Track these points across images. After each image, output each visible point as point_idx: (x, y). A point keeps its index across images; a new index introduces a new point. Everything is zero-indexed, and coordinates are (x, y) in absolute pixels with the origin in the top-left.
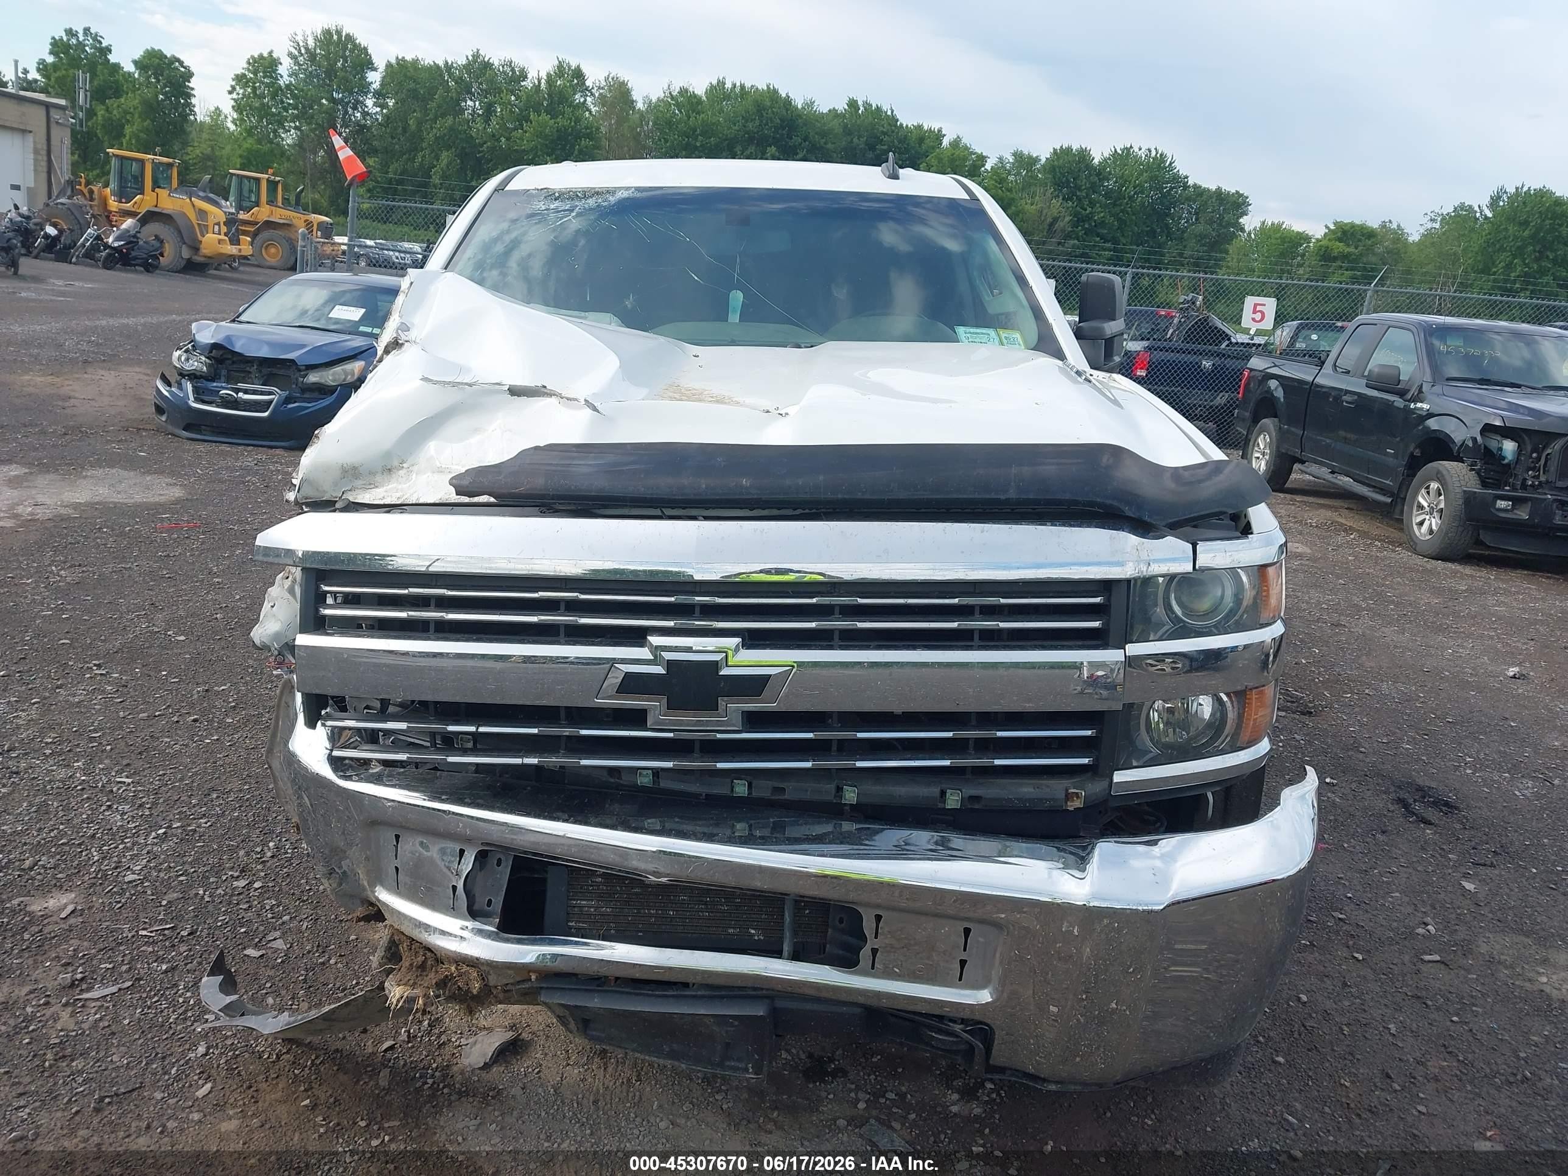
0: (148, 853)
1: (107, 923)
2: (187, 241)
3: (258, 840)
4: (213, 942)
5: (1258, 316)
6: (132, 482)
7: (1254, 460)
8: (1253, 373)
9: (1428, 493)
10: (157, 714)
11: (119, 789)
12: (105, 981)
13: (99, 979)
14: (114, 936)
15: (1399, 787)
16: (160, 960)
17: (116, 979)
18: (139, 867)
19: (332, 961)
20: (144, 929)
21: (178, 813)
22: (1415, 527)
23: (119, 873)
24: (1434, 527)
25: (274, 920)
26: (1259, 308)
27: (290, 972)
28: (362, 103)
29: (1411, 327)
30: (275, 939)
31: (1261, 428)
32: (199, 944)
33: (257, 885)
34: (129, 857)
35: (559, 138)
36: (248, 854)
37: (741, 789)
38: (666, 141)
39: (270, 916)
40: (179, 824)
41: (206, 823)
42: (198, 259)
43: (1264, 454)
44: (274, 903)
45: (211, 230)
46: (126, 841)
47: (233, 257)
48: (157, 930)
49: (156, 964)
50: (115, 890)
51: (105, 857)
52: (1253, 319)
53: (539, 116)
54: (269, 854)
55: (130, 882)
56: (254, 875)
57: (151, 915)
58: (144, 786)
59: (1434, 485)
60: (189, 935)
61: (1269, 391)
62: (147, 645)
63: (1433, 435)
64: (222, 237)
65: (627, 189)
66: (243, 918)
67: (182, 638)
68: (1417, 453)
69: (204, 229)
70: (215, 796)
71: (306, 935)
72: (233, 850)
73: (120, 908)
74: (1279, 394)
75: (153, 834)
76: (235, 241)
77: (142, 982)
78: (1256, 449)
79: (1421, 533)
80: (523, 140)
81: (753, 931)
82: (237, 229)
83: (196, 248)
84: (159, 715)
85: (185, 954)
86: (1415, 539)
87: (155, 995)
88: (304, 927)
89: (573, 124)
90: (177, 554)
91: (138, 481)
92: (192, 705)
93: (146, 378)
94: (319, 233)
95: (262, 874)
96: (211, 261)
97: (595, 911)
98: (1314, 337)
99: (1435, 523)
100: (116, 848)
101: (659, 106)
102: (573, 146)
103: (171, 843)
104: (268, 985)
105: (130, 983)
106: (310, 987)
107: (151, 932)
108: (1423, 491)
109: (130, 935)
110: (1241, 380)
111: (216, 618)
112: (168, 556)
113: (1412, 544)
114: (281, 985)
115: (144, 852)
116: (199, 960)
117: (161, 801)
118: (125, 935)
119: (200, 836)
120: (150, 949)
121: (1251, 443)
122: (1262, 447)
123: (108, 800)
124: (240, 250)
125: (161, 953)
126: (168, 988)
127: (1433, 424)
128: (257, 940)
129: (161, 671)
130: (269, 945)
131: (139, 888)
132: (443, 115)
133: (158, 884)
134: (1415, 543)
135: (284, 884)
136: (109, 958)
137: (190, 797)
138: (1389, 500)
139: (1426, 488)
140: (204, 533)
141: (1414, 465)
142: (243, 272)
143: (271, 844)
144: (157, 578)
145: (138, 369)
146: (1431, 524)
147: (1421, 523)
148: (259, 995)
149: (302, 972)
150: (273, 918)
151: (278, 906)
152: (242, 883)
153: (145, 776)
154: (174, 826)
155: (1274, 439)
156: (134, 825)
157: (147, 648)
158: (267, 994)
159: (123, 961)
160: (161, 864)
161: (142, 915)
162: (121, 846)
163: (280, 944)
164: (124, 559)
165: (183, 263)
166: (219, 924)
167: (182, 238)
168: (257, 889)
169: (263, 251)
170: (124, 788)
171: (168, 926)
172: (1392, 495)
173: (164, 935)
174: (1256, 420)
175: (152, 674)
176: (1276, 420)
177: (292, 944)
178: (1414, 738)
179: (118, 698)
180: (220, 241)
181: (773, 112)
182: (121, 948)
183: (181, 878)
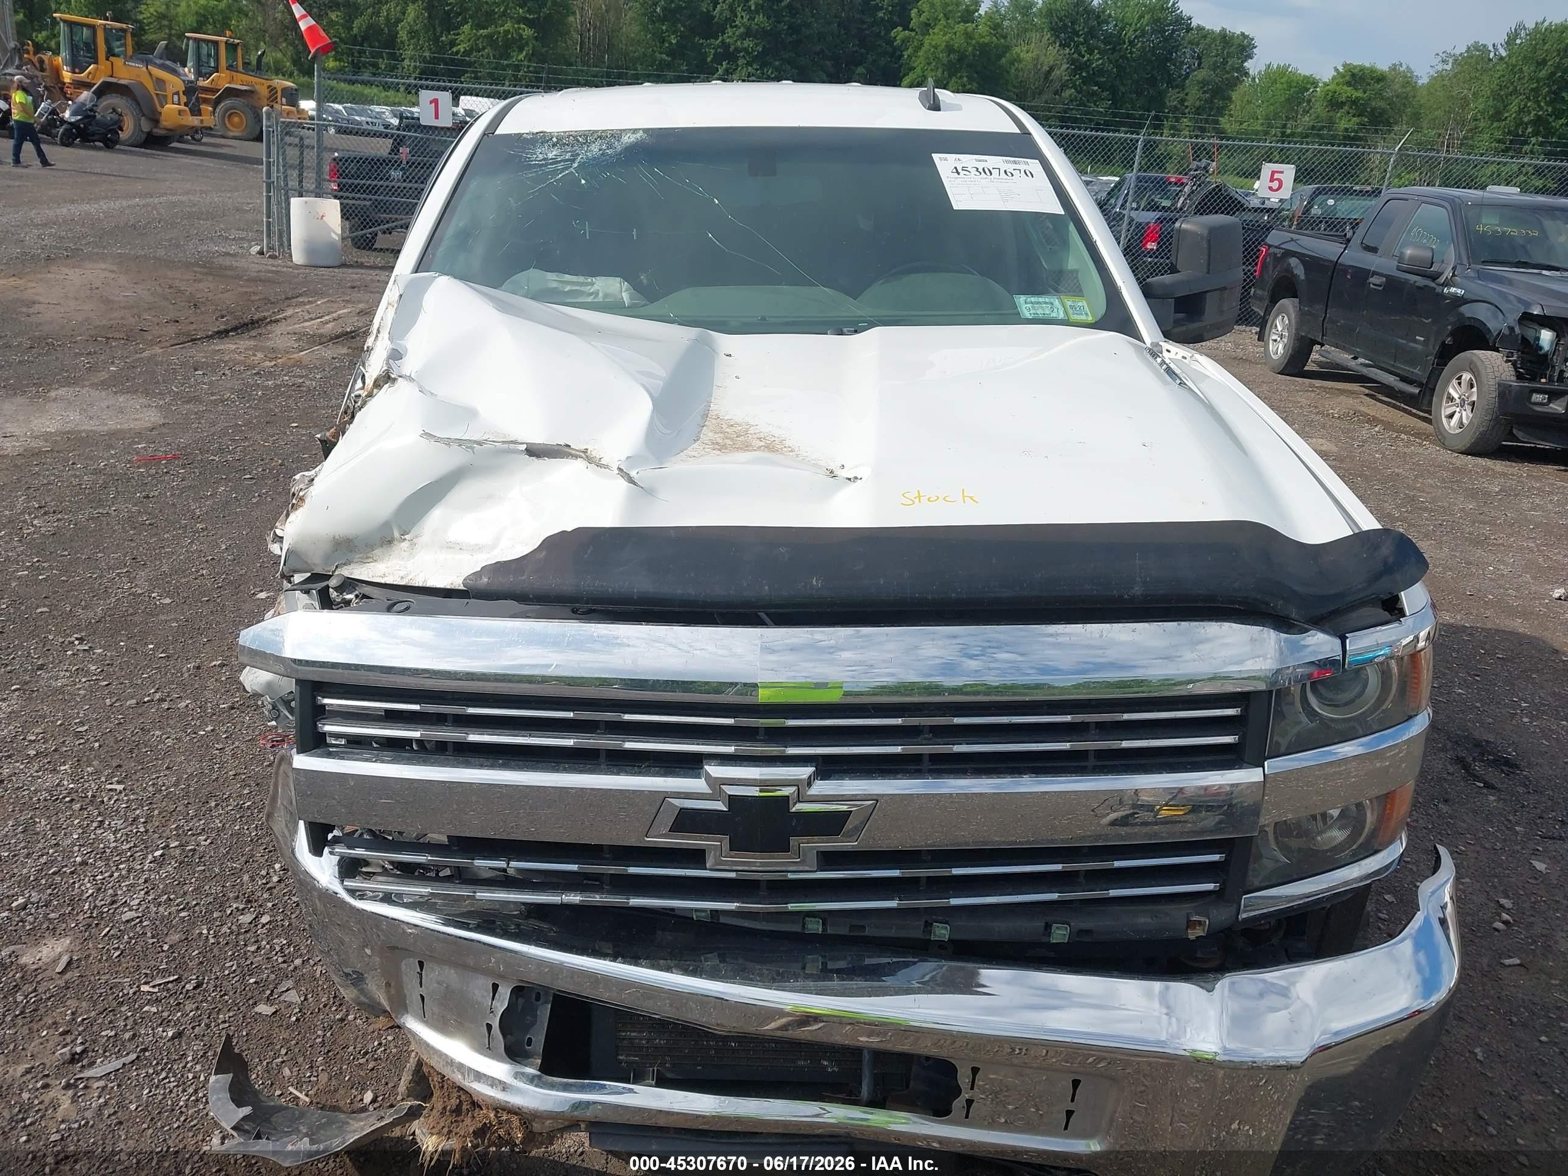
0: (146, 881)
1: (107, 977)
2: (146, 113)
3: (262, 860)
4: (221, 996)
5: (1275, 185)
6: (104, 405)
7: (1271, 342)
8: (1272, 250)
9: (1460, 384)
10: (146, 699)
11: (110, 799)
12: (107, 1054)
13: (101, 1051)
14: (114, 993)
15: (1456, 743)
16: (165, 1023)
17: (119, 1051)
18: (137, 902)
19: (351, 1017)
20: (146, 983)
21: (176, 829)
22: (1444, 420)
23: (116, 909)
24: (1465, 421)
25: (285, 965)
26: (1276, 176)
27: (306, 1033)
29: (1443, 203)
30: (288, 990)
31: (1279, 309)
32: (206, 1001)
33: (265, 919)
34: (125, 889)
36: (252, 878)
37: (815, 927)
39: (280, 960)
40: (177, 843)
41: (206, 840)
42: (158, 132)
43: (1281, 336)
44: (285, 942)
45: (169, 99)
46: (121, 866)
47: (195, 130)
48: (160, 984)
49: (161, 1029)
50: (112, 932)
51: (100, 889)
52: (1271, 188)
54: (275, 879)
55: (128, 921)
56: (261, 906)
57: (153, 963)
58: (137, 794)
59: (1466, 376)
60: (195, 988)
61: (1289, 270)
62: (131, 611)
63: (1467, 323)
64: (183, 107)
65: (635, 131)
66: (252, 963)
67: (168, 601)
68: (1449, 340)
69: (163, 100)
70: (213, 804)
71: (320, 983)
72: (236, 873)
73: (119, 956)
74: (1300, 271)
75: (150, 857)
76: (196, 111)
77: (147, 1054)
78: (1274, 331)
79: (1451, 426)
81: (825, 1063)
82: (197, 98)
83: (155, 120)
84: (148, 701)
85: (191, 1014)
86: (1442, 431)
87: (162, 1070)
88: (318, 972)
90: (156, 493)
91: (110, 403)
92: (183, 685)
93: (113, 275)
94: (284, 100)
95: (270, 905)
96: (170, 134)
97: (647, 1043)
98: (1331, 202)
99: (1466, 415)
100: (111, 876)
103: (169, 868)
104: (283, 1051)
105: (133, 1056)
106: (329, 1051)
107: (154, 987)
108: (1455, 382)
109: (131, 992)
110: (1258, 257)
111: (203, 575)
112: (147, 497)
113: (1441, 438)
114: (297, 1050)
115: (141, 881)
116: (207, 1021)
117: (156, 812)
118: (125, 992)
119: (200, 858)
120: (154, 1009)
121: (1268, 326)
122: (1280, 328)
123: (100, 814)
124: (202, 121)
125: (165, 1014)
126: (175, 1060)
127: (1466, 310)
128: (268, 992)
129: (146, 644)
130: (282, 998)
131: (138, 929)
133: (157, 922)
134: (1445, 438)
135: (293, 916)
136: (110, 1023)
137: (186, 806)
138: (1417, 391)
139: (1457, 379)
140: (184, 466)
141: (1445, 355)
142: (205, 144)
143: (277, 866)
144: (137, 525)
145: (103, 266)
146: (1461, 416)
147: (1451, 416)
148: (274, 1065)
149: (319, 1032)
150: (284, 962)
151: (289, 946)
152: (246, 919)
153: (138, 780)
154: (171, 846)
155: (1293, 322)
156: (128, 846)
157: (131, 615)
158: (283, 1062)
159: (126, 1025)
160: (160, 896)
161: (143, 964)
162: (116, 875)
163: (293, 997)
164: (100, 503)
165: (144, 136)
166: (227, 972)
167: (141, 110)
168: (264, 926)
169: (226, 119)
170: (116, 797)
171: (172, 978)
172: (1420, 385)
173: (168, 990)
174: (1274, 301)
175: (138, 647)
176: (1296, 300)
177: (306, 996)
178: (1465, 681)
179: (104, 680)
180: (180, 112)
182: (123, 1009)
183: (183, 914)
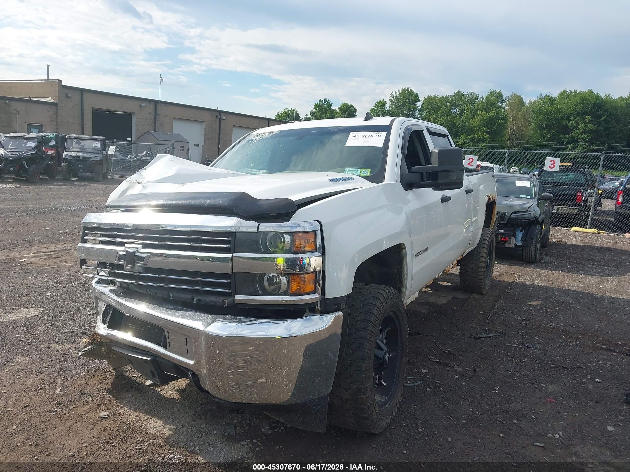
28: (414, 114)
35: (490, 120)
38: (537, 118)
53: (482, 112)
80: (474, 122)
89: (496, 114)
101: (535, 104)
102: (495, 123)
132: (444, 116)
181: (590, 101)
